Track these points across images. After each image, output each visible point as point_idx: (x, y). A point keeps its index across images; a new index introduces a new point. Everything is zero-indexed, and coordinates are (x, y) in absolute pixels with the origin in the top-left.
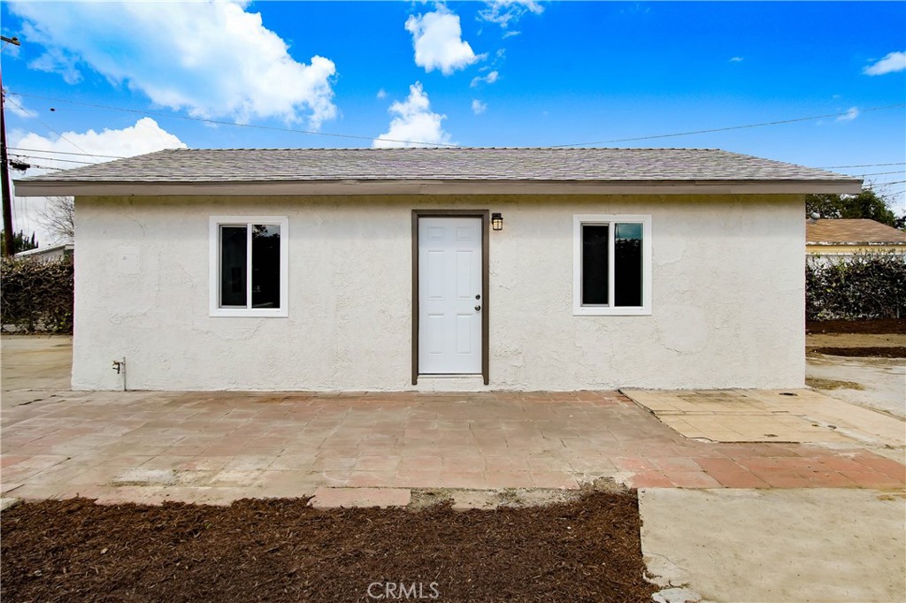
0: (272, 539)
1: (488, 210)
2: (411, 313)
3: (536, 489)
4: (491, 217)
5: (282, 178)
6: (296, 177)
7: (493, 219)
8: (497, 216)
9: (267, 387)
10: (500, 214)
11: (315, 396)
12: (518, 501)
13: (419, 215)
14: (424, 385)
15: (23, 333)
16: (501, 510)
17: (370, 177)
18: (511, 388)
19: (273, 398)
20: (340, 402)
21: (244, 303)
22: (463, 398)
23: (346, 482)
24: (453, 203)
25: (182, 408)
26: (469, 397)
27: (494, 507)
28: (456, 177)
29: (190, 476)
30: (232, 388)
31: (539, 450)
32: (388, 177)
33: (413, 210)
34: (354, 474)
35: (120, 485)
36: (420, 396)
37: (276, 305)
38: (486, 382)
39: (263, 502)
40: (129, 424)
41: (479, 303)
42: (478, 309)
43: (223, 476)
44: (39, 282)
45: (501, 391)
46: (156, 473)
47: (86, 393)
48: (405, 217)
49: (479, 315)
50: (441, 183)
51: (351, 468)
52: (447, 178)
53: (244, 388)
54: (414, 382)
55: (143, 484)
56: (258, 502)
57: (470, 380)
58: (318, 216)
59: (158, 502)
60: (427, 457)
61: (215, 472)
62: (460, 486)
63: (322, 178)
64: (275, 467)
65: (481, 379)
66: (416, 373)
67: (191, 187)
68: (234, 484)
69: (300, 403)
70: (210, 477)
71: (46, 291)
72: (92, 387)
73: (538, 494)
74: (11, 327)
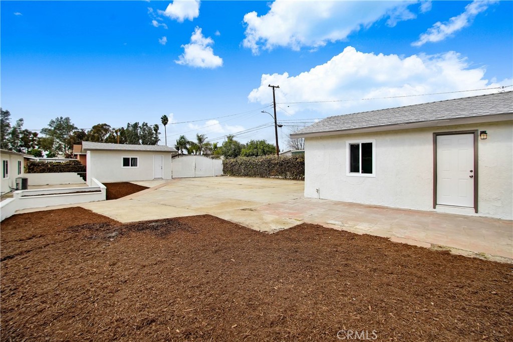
0: (378, 246)
1: (477, 130)
2: (433, 177)
3: (497, 256)
4: (479, 133)
5: (373, 126)
6: (379, 125)
7: (481, 134)
8: (484, 133)
9: (367, 203)
10: (485, 131)
11: (387, 208)
12: (485, 258)
13: (436, 135)
14: (439, 209)
15: (283, 179)
16: (475, 259)
17: (411, 121)
18: (493, 216)
19: (370, 207)
20: (398, 211)
21: (358, 171)
22: (461, 217)
23: (403, 236)
24: (456, 128)
25: (339, 206)
26: (465, 217)
27: (472, 257)
28: (457, 117)
29: (347, 225)
30: (354, 202)
31: (504, 243)
32: (420, 120)
33: (434, 133)
34: (406, 235)
35: (328, 224)
36: (437, 214)
37: (371, 172)
38: (477, 212)
39: (373, 236)
40: (324, 208)
41: (472, 174)
42: (472, 177)
43: (357, 227)
44: (288, 163)
45: (486, 217)
46: (337, 222)
47: (308, 198)
48: (430, 136)
49: (473, 180)
50: (449, 120)
51: (405, 233)
52: (453, 117)
53: (359, 202)
54: (434, 207)
55: (334, 225)
56: (371, 236)
57: (466, 210)
58: (388, 138)
59: (340, 230)
60: (439, 235)
61: (355, 225)
62: (455, 247)
63: (390, 124)
64: (375, 227)
65: (473, 210)
66: (435, 204)
67: (341, 132)
68: (362, 229)
69: (381, 210)
70: (354, 226)
71: (290, 166)
72: (310, 197)
73: (498, 258)
74: (280, 177)
